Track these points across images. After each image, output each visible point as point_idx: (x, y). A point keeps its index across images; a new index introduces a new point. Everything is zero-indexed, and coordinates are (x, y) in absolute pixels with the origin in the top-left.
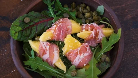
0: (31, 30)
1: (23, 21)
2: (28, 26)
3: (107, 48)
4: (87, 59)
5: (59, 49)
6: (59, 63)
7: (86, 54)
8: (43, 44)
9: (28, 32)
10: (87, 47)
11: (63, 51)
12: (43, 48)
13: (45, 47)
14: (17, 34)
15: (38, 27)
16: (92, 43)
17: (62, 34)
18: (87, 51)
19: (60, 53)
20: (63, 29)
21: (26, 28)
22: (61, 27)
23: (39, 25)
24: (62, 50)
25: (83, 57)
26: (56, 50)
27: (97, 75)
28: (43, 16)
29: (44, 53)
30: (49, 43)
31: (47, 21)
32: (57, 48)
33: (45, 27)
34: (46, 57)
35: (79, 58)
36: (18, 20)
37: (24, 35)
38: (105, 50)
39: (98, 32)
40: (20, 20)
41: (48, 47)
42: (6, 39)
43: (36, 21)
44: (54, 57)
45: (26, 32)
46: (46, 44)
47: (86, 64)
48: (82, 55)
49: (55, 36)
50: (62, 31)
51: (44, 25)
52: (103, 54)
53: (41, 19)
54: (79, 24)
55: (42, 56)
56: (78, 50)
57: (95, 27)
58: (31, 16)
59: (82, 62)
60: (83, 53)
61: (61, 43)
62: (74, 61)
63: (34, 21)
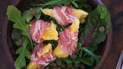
0: (93, 24)
1: (105, 26)
2: (98, 25)
3: (23, 50)
4: (32, 30)
5: (59, 23)
6: (50, 12)
7: (34, 34)
8: (74, 19)
9: (94, 20)
10: (36, 39)
11: (54, 25)
12: (71, 15)
13: (70, 17)
14: (100, 11)
15: (90, 30)
16: (37, 47)
17: (63, 36)
18: (35, 37)
19: (56, 22)
20: (64, 41)
21: (99, 22)
22: (67, 41)
23: (90, 33)
24: (56, 25)
25: (35, 30)
26: (60, 21)
27: (15, 23)
28: (93, 43)
29: (67, 11)
30: (69, 22)
31: (86, 41)
32: (61, 23)
33: (84, 35)
34: (63, 9)
35: (38, 27)
36: (108, 23)
37: (96, 16)
38: (23, 48)
39: (35, 58)
40: (107, 25)
41: (67, 19)
42: (114, 7)
43: (94, 34)
44: (57, 15)
45: (96, 20)
46: (71, 20)
47: (31, 27)
48: (37, 31)
49: (67, 31)
50: (64, 38)
51: (86, 35)
52: (23, 44)
53: (91, 39)
54: (59, 58)
55: (67, 8)
56: (42, 32)
57: (40, 60)
58: (102, 36)
59: (34, 26)
60: (37, 33)
61: (62, 30)
62: (40, 23)
63: (96, 33)
